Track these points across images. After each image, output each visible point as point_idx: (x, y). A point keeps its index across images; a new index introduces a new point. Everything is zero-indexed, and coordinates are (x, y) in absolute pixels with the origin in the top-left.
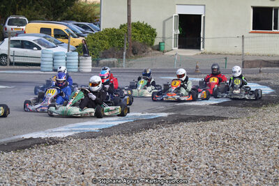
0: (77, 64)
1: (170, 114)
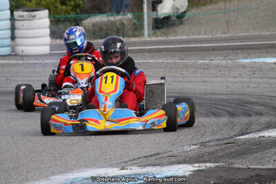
0: (8, 33)
1: (203, 166)
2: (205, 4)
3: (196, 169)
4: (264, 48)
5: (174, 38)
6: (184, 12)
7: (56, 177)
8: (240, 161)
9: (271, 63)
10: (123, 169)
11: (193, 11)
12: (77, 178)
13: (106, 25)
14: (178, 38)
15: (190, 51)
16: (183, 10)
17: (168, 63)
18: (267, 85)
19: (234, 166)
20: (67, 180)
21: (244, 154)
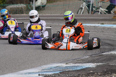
2: (52, 2)
3: (96, 65)
4: (82, 20)
5: (45, 15)
6: (45, 5)
7: (43, 66)
8: (110, 62)
9: (89, 26)
10: (67, 64)
11: (48, 4)
12: (52, 67)
13: (15, 9)
14: (47, 15)
15: (54, 20)
16: (45, 4)
17: (48, 25)
18: (93, 34)
19: (110, 64)
20: (49, 67)
21: (110, 60)
